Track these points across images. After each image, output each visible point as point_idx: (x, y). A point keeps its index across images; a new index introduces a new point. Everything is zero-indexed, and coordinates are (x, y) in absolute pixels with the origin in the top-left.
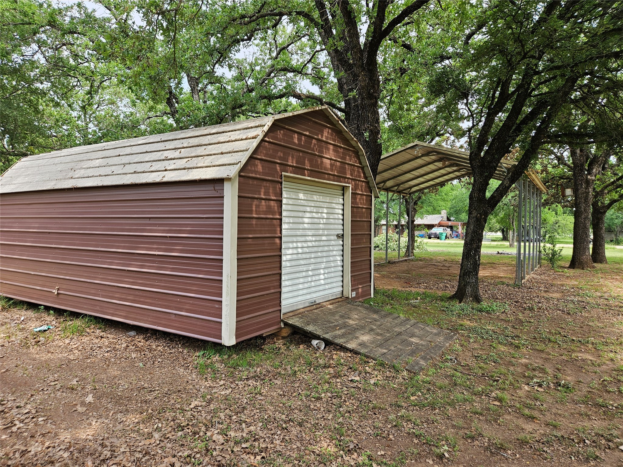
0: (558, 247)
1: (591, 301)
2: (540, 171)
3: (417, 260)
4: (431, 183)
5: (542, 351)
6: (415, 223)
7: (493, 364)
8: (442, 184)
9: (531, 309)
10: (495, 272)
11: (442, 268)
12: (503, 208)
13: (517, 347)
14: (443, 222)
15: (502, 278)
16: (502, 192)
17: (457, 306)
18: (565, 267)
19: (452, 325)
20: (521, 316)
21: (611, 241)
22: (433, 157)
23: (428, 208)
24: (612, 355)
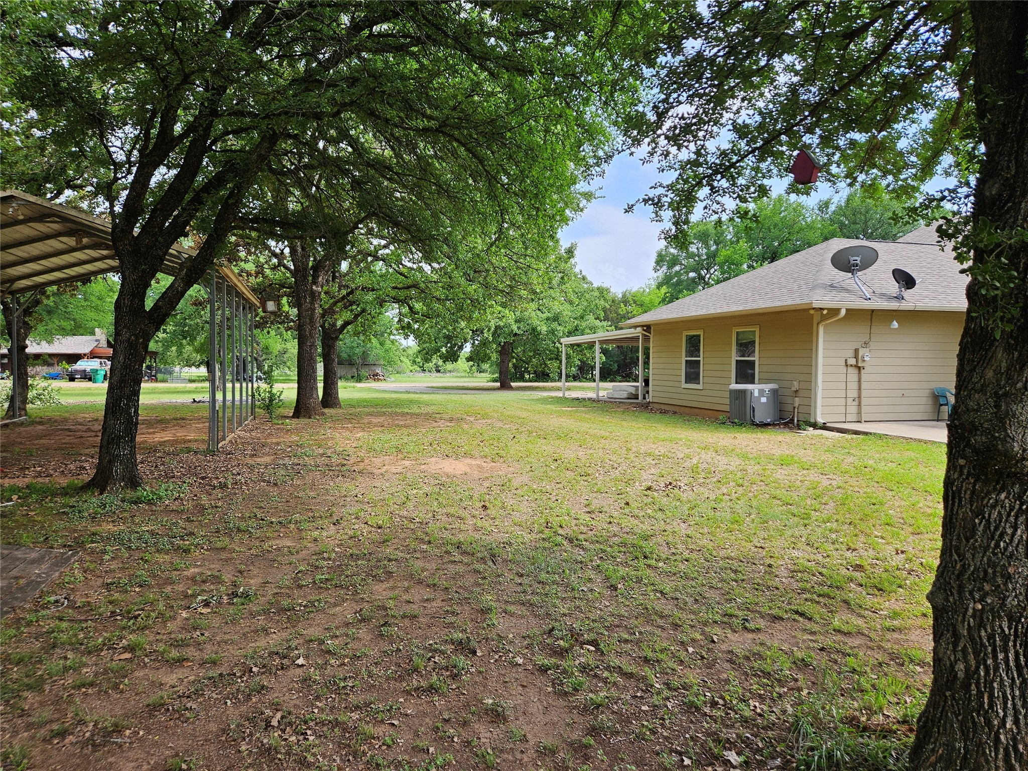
0: (277, 387)
1: (309, 461)
2: (253, 272)
3: (33, 423)
4: (58, 275)
5: (223, 549)
6: (27, 350)
7: (137, 589)
8: (85, 279)
9: (223, 486)
10: (180, 434)
11: (84, 434)
12: (203, 328)
13: (187, 551)
14: (99, 350)
15: (190, 441)
16: (171, 298)
17: (93, 501)
18: (287, 417)
19: (75, 538)
20: (205, 500)
21: (353, 377)
22: (56, 226)
23: (63, 323)
24: (316, 534)
